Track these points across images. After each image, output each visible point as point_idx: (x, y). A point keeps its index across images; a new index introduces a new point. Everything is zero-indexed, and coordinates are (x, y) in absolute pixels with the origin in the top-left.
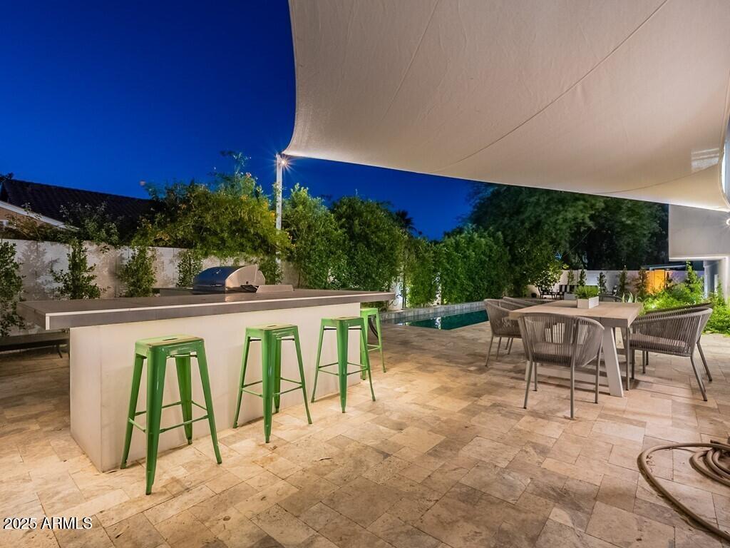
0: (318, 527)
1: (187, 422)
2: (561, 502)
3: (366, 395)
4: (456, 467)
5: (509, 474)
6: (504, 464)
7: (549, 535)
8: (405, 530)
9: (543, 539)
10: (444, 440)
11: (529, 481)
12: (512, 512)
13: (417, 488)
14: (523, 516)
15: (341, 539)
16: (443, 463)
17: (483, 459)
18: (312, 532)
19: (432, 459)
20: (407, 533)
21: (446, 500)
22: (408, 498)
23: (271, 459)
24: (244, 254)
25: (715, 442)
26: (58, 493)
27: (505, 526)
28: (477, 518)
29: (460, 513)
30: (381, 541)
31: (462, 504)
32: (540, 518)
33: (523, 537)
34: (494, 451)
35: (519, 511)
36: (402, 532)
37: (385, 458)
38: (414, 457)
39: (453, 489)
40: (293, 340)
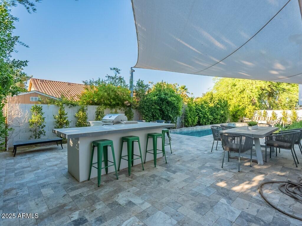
0: (145, 200)
1: (106, 167)
2: (225, 197)
3: (164, 161)
4: (192, 185)
5: (210, 188)
6: (209, 185)
7: (218, 206)
8: (172, 202)
9: (215, 206)
10: (190, 177)
11: (216, 190)
12: (207, 199)
13: (177, 191)
14: (211, 200)
15: (152, 203)
16: (187, 184)
17: (202, 183)
18: (143, 201)
19: (184, 183)
20: (173, 202)
21: (186, 194)
22: (174, 193)
23: (131, 181)
24: (119, 107)
25: (290, 181)
26: (69, 187)
27: (204, 202)
28: (196, 200)
29: (190, 198)
30: (164, 204)
31: (191, 196)
32: (216, 201)
33: (209, 205)
34: (206, 181)
35: (210, 199)
36: (171, 202)
37: (168, 182)
38: (178, 182)
39: (189, 192)
40: (138, 142)
